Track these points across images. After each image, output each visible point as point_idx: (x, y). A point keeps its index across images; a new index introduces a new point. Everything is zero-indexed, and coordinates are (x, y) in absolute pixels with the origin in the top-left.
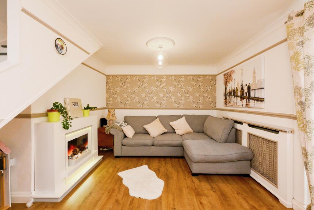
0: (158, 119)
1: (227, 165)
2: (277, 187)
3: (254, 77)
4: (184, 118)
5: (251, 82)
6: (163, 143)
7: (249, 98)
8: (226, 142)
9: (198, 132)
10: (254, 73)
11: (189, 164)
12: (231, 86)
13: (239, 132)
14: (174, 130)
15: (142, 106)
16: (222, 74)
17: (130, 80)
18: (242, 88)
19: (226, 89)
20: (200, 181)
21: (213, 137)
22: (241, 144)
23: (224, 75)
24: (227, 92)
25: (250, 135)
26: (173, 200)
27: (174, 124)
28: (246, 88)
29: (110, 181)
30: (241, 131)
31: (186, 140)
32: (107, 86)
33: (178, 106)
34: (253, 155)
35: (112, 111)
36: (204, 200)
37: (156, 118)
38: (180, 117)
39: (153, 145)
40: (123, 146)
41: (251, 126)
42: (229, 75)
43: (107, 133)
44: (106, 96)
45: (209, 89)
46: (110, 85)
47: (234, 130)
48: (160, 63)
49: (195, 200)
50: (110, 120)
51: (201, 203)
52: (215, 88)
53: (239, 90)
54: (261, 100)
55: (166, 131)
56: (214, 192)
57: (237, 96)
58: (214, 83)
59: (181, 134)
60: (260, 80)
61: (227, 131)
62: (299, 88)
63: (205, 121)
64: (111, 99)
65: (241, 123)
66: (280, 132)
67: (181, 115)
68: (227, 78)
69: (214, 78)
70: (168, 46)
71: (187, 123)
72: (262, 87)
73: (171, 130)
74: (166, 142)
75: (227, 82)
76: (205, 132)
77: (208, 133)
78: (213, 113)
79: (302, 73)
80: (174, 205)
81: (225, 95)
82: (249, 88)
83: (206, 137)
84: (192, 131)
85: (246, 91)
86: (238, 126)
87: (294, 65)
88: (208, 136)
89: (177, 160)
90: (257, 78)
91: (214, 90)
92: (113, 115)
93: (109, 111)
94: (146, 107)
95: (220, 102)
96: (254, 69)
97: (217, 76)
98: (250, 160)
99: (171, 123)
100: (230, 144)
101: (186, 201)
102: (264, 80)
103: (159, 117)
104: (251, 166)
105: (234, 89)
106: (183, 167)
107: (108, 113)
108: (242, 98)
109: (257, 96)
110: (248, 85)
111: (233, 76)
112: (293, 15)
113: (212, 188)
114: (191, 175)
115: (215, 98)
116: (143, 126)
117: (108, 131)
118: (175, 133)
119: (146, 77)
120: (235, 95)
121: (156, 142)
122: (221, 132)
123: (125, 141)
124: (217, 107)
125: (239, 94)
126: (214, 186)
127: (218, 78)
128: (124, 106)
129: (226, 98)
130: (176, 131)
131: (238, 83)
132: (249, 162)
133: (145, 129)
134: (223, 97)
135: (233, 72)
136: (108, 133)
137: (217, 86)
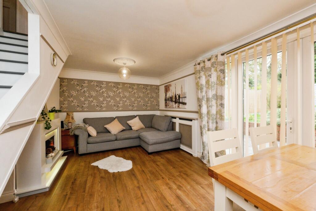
0: (116, 119)
1: (169, 143)
2: (192, 149)
3: (182, 91)
4: (138, 117)
5: (180, 93)
6: (125, 137)
7: (179, 103)
8: (167, 130)
9: (148, 127)
10: (182, 88)
11: (145, 148)
12: (169, 94)
13: (174, 124)
14: (130, 127)
15: (100, 109)
16: (164, 85)
17: (87, 84)
18: (176, 96)
19: (166, 96)
20: (154, 156)
21: (160, 129)
22: (175, 130)
23: (165, 86)
24: (167, 98)
25: (180, 124)
26: (141, 167)
27: (130, 122)
28: (177, 96)
29: (87, 170)
30: (175, 123)
31: (141, 133)
32: (60, 89)
33: (132, 108)
34: (182, 135)
35: (71, 114)
36: (158, 163)
37: (115, 119)
38: (135, 117)
39: (116, 140)
40: (88, 145)
41: (180, 119)
42: (168, 87)
43: (71, 134)
44: (60, 99)
45: (154, 95)
46: (65, 88)
47: (171, 123)
48: (125, 76)
49: (154, 165)
50: (69, 123)
51: (157, 165)
52: (159, 95)
53: (174, 97)
54: (185, 104)
55: (124, 128)
56: (163, 159)
57: (173, 101)
58: (158, 91)
59: (136, 130)
60: (185, 92)
61: (167, 124)
62: (199, 98)
63: (153, 119)
64: (66, 102)
65: (175, 118)
66: (193, 120)
67: (134, 116)
68: (167, 89)
69: (157, 87)
70: (130, 64)
71: (140, 121)
72: (185, 96)
73: (128, 128)
74: (127, 136)
75: (166, 91)
76: (153, 126)
77: (156, 126)
78: (158, 113)
79: (200, 91)
80: (142, 169)
81: (166, 100)
82: (179, 96)
83: (155, 129)
84: (144, 127)
85: (178, 98)
86: (174, 120)
87: (197, 87)
88: (156, 129)
89: (135, 148)
90: (183, 91)
91: (158, 96)
92: (73, 118)
93: (67, 114)
94: (104, 109)
95: (162, 105)
96: (182, 86)
97: (160, 86)
98: (180, 139)
99: (129, 122)
100: (170, 132)
101: (149, 166)
102: (186, 92)
103: (117, 117)
104: (181, 143)
105: (171, 96)
106: (141, 152)
107: (67, 116)
108: (176, 102)
109: (183, 101)
110: (178, 94)
111: (171, 88)
112: (197, 64)
113: (162, 158)
114: (147, 154)
115: (158, 102)
116: (104, 126)
117: (73, 132)
118: (132, 129)
119: (104, 83)
120: (172, 101)
121: (119, 137)
122: (164, 125)
123: (90, 140)
124: (160, 109)
125: (174, 100)
126: (162, 156)
127: (160, 87)
128: (81, 109)
129: (166, 103)
130: (132, 128)
131: (173, 93)
132: (179, 140)
133: (106, 128)
134: (164, 102)
135: (170, 85)
136: (73, 134)
137: (160, 93)
